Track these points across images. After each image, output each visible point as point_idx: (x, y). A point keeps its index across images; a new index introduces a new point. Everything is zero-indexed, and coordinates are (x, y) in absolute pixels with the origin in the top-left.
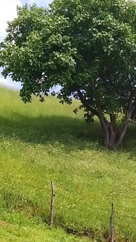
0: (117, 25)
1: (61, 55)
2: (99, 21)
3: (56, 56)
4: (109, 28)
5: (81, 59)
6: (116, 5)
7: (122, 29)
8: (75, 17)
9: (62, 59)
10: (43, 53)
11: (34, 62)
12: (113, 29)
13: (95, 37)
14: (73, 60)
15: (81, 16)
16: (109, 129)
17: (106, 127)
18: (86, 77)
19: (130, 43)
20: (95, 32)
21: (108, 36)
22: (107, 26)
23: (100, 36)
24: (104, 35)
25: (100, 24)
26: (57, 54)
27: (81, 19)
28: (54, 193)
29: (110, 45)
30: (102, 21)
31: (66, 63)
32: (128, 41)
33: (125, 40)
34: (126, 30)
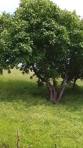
0: (57, 27)
1: (24, 45)
2: (47, 24)
3: (21, 46)
4: (53, 29)
5: (35, 48)
6: (57, 14)
7: (61, 30)
8: (31, 21)
9: (25, 47)
10: (11, 43)
11: (5, 49)
12: (55, 29)
13: (45, 34)
14: (31, 48)
15: (35, 21)
16: (53, 91)
17: (51, 89)
18: (39, 59)
19: (66, 38)
20: (45, 31)
21: (52, 34)
22: (52, 28)
23: (47, 34)
24: (50, 33)
25: (47, 26)
26: (21, 44)
27: (35, 23)
28: (19, 139)
29: (53, 39)
30: (49, 24)
31: (27, 50)
32: (65, 37)
33: (63, 36)
34: (63, 30)
